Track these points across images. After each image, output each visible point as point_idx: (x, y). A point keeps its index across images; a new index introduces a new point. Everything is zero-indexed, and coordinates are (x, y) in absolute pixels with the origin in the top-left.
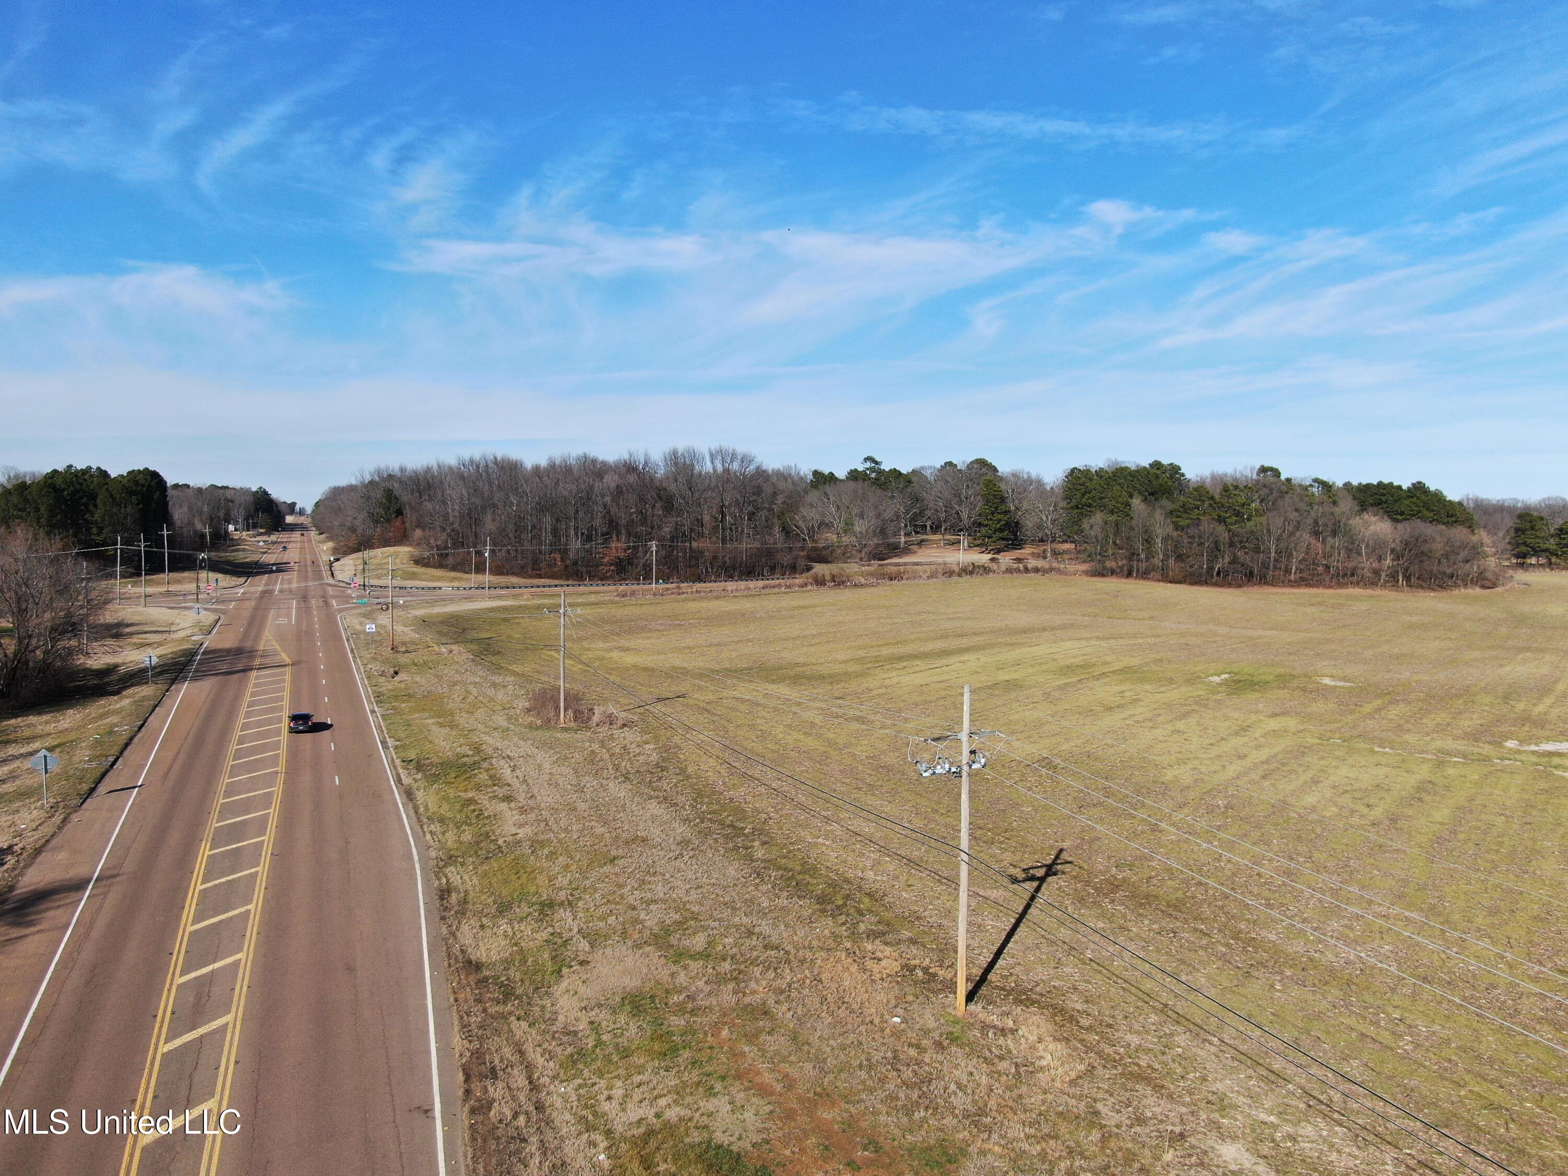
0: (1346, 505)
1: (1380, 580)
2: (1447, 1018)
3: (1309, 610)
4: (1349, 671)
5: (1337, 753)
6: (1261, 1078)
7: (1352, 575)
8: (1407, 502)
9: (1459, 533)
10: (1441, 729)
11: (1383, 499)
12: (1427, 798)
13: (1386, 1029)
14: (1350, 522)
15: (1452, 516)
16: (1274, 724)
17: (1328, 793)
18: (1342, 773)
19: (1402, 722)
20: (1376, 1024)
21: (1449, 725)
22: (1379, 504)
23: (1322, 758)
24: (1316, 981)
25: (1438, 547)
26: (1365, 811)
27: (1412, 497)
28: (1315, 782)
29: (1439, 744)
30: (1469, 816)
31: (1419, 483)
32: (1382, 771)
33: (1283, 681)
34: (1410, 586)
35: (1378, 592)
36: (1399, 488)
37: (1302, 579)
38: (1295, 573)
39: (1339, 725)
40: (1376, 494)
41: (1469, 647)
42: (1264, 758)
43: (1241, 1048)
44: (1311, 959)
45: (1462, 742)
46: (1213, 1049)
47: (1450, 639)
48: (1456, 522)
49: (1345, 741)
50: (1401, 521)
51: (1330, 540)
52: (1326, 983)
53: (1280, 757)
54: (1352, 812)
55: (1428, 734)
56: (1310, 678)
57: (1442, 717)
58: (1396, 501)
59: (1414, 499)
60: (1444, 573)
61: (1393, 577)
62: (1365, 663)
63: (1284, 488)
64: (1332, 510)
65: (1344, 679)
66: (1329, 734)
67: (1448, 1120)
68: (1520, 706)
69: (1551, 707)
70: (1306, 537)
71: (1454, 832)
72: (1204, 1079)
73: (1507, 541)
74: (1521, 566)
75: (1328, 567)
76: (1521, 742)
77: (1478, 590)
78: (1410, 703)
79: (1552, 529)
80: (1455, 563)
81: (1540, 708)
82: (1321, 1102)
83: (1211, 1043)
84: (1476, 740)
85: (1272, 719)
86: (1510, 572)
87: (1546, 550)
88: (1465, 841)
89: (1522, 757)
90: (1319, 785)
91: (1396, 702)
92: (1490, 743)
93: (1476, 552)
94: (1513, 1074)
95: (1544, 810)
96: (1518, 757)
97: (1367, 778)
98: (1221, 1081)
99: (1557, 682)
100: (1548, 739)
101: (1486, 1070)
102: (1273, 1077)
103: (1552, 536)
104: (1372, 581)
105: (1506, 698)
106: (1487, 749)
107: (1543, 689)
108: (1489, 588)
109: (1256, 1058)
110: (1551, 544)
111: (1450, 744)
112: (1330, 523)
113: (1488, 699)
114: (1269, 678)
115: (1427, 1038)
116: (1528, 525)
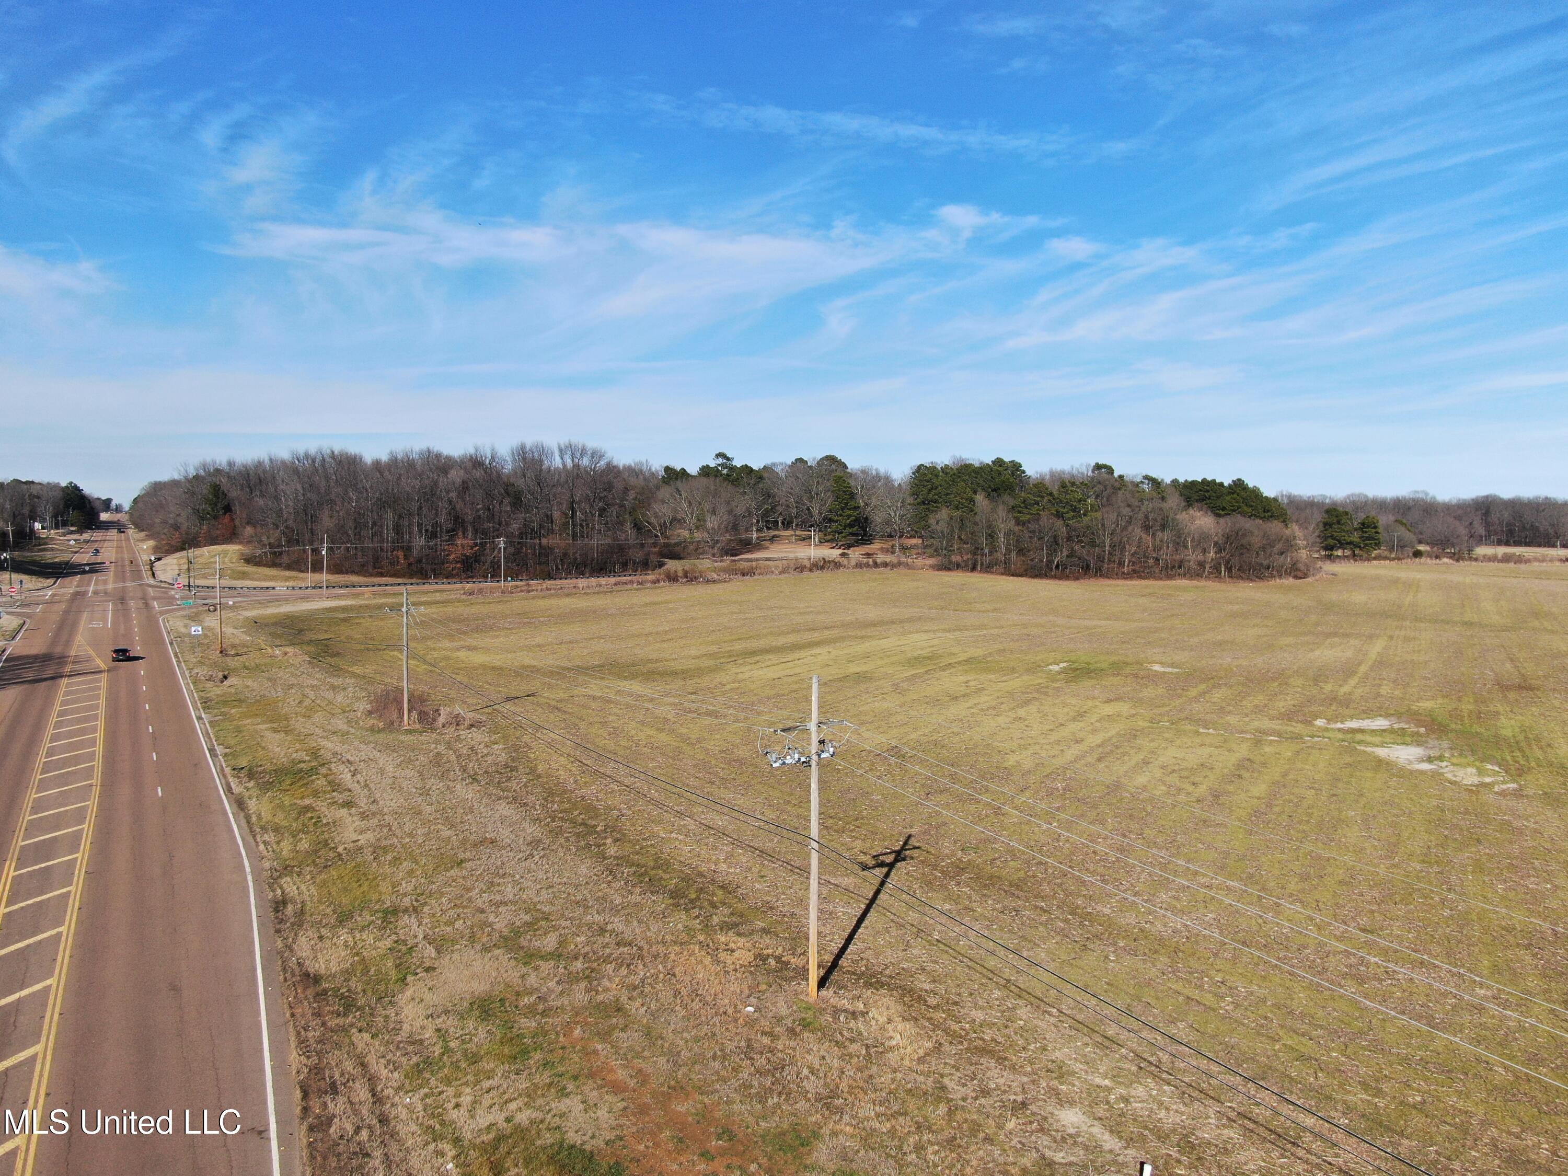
0: (1174, 501)
1: (1204, 571)
2: (1264, 978)
3: (1141, 601)
4: (1177, 657)
5: (1166, 735)
6: (1098, 1045)
7: (1180, 567)
8: (1228, 498)
9: (1275, 527)
10: (1258, 710)
11: (1207, 495)
12: (1246, 775)
13: (1210, 992)
14: (1178, 517)
15: (1268, 511)
16: (1108, 709)
17: (1158, 773)
18: (1169, 755)
19: (1224, 704)
20: (1201, 987)
21: (1266, 706)
22: (1204, 500)
23: (1152, 740)
24: (1147, 951)
25: (1256, 540)
26: (1191, 788)
27: (1233, 493)
28: (1146, 763)
29: (1256, 724)
30: (1283, 791)
31: (1239, 480)
32: (1207, 751)
33: (1117, 668)
34: (1232, 577)
35: (1202, 583)
36: (1221, 484)
37: (1135, 571)
38: (1128, 566)
39: (1167, 709)
40: (1200, 490)
41: (1283, 633)
42: (1099, 742)
43: (1078, 1017)
44: (1142, 930)
45: (1277, 722)
46: (1052, 1020)
47: (1267, 626)
48: (1271, 517)
49: (1173, 724)
50: (1223, 516)
51: (1159, 534)
52: (1156, 952)
53: (1114, 740)
54: (1180, 790)
55: (1247, 715)
56: (1142, 665)
57: (1260, 699)
58: (1218, 497)
59: (1235, 495)
60: (1261, 564)
61: (1216, 569)
62: (1192, 650)
63: (1117, 485)
64: (1161, 505)
65: (1172, 665)
66: (1159, 717)
67: (1264, 1072)
68: (1328, 687)
69: (1355, 687)
70: (1138, 532)
71: (1269, 806)
72: (1044, 1049)
73: (1316, 534)
74: (1329, 557)
75: (1157, 560)
76: (1329, 721)
77: (1291, 580)
78: (1231, 687)
79: (1355, 524)
80: (1271, 555)
81: (1345, 689)
82: (1151, 1063)
83: (1050, 1014)
84: (1290, 720)
85: (1107, 705)
86: (1320, 563)
87: (1351, 543)
88: (1280, 814)
89: (1330, 734)
90: (1150, 765)
91: (1219, 686)
92: (1301, 722)
93: (1289, 545)
94: (1321, 1027)
95: (1349, 783)
96: (1326, 734)
97: (1193, 758)
98: (1060, 1049)
99: (1360, 664)
100: (1352, 717)
101: (1298, 1024)
102: (1107, 1043)
103: (1356, 530)
104: (1198, 572)
105: (1316, 680)
106: (1299, 728)
107: (1348, 671)
108: (1301, 578)
109: (1092, 1026)
110: (1355, 537)
111: (1266, 724)
112: (1159, 519)
113: (1300, 682)
114: (1104, 665)
115: (1246, 998)
116: (1335, 520)
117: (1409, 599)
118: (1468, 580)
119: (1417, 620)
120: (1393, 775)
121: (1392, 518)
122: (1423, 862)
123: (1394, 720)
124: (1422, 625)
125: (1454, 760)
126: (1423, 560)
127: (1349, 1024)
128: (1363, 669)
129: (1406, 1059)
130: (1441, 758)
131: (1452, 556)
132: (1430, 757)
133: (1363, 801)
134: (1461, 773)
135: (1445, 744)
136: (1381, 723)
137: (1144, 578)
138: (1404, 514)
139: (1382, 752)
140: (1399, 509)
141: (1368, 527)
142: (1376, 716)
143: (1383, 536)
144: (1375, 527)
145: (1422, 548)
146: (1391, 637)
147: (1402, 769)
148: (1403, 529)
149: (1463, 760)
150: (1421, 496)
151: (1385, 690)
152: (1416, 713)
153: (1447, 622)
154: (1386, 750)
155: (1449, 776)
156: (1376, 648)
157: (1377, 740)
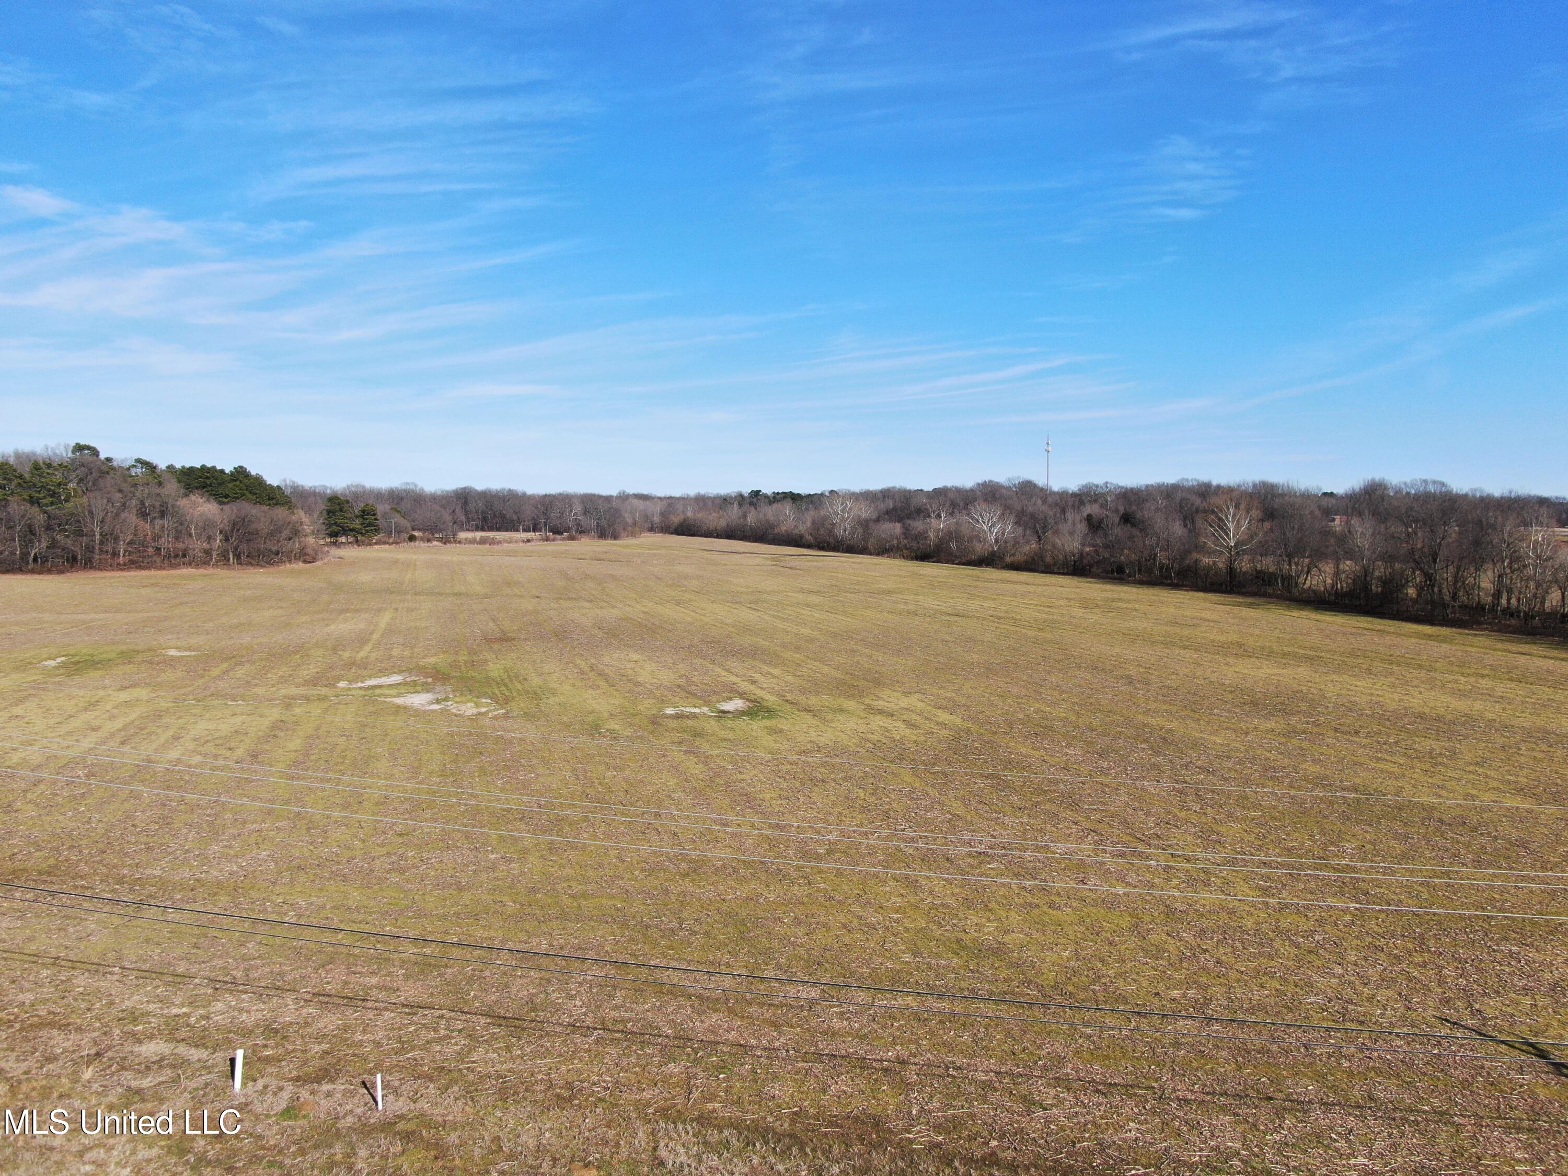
0: (172, 487)
1: (211, 559)
2: (321, 890)
3: (143, 591)
4: (193, 641)
5: (194, 711)
6: (167, 984)
7: (184, 556)
8: (230, 485)
9: (280, 513)
10: (283, 680)
11: (208, 482)
12: (281, 734)
13: (273, 913)
14: (178, 503)
15: (273, 499)
16: (124, 696)
17: (191, 746)
18: (201, 728)
19: (249, 679)
20: (265, 911)
21: (290, 676)
22: (204, 487)
23: (180, 718)
24: (206, 896)
25: (263, 526)
26: (228, 753)
27: (235, 481)
28: (176, 738)
29: (283, 692)
30: (317, 741)
31: (241, 467)
32: (238, 720)
33: (127, 657)
34: (241, 564)
35: (210, 571)
36: (222, 471)
37: (132, 562)
38: (124, 556)
39: (191, 689)
40: (201, 477)
41: (299, 612)
42: (120, 726)
43: (144, 968)
44: (198, 880)
45: (303, 688)
46: (116, 977)
47: (282, 608)
48: (276, 504)
49: (199, 701)
50: (228, 502)
51: (158, 522)
52: (215, 894)
53: (137, 723)
54: (216, 756)
55: (273, 686)
56: (155, 651)
57: (284, 670)
58: (220, 484)
59: (238, 483)
60: (270, 550)
61: (224, 556)
62: (208, 634)
63: (104, 468)
64: (158, 491)
65: (189, 649)
66: (183, 697)
67: (332, 958)
68: (346, 655)
69: (370, 652)
70: (132, 518)
71: (307, 755)
72: (112, 1003)
73: (321, 521)
74: (335, 544)
75: (158, 549)
76: (350, 682)
77: (301, 564)
78: (254, 663)
79: (356, 511)
80: (278, 541)
81: (362, 654)
82: (226, 982)
83: (111, 973)
84: (314, 685)
85: (121, 692)
86: (326, 549)
87: (352, 530)
88: (317, 761)
89: (353, 692)
90: (181, 740)
91: (241, 664)
92: (325, 686)
93: (296, 532)
94: (375, 912)
95: (374, 727)
96: (350, 693)
97: (225, 728)
98: (129, 999)
99: (371, 634)
100: (370, 677)
101: (354, 916)
102: (179, 979)
103: (357, 517)
104: (205, 560)
105: (335, 649)
106: (324, 691)
107: (362, 640)
108: (310, 562)
109: (161, 970)
110: (357, 524)
111: (294, 691)
112: (157, 504)
113: (320, 652)
114: (112, 655)
115: (307, 909)
116: (338, 508)
117: (409, 576)
118: (455, 559)
119: (416, 594)
120: (411, 715)
121: (388, 507)
122: (441, 775)
123: (406, 674)
124: (421, 598)
125: (457, 699)
126: (417, 543)
127: (397, 905)
128: (375, 636)
129: (444, 915)
130: (446, 699)
131: (440, 540)
132: (437, 699)
133: (388, 738)
134: (463, 708)
135: (449, 688)
136: (396, 678)
137: (145, 568)
138: (398, 503)
139: (399, 701)
140: (393, 499)
141: (368, 514)
142: (391, 674)
143: (381, 522)
144: (374, 515)
145: (416, 534)
146: (396, 609)
147: (416, 711)
148: (398, 516)
149: (464, 699)
150: (412, 487)
151: (395, 653)
152: (424, 667)
153: (440, 594)
154: (402, 699)
155: (454, 711)
156: (385, 619)
157: (394, 692)
